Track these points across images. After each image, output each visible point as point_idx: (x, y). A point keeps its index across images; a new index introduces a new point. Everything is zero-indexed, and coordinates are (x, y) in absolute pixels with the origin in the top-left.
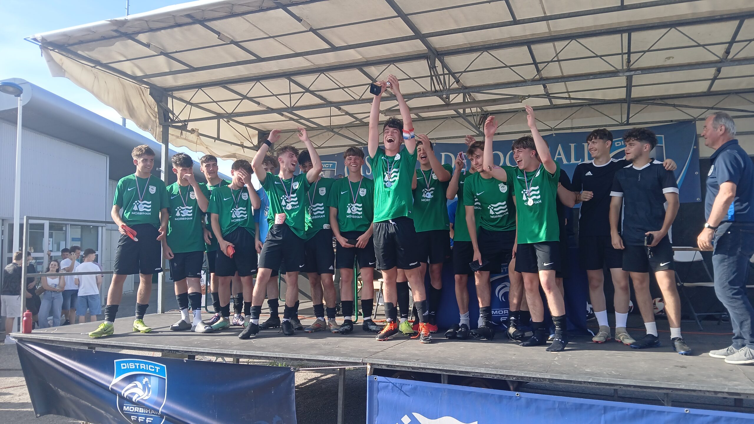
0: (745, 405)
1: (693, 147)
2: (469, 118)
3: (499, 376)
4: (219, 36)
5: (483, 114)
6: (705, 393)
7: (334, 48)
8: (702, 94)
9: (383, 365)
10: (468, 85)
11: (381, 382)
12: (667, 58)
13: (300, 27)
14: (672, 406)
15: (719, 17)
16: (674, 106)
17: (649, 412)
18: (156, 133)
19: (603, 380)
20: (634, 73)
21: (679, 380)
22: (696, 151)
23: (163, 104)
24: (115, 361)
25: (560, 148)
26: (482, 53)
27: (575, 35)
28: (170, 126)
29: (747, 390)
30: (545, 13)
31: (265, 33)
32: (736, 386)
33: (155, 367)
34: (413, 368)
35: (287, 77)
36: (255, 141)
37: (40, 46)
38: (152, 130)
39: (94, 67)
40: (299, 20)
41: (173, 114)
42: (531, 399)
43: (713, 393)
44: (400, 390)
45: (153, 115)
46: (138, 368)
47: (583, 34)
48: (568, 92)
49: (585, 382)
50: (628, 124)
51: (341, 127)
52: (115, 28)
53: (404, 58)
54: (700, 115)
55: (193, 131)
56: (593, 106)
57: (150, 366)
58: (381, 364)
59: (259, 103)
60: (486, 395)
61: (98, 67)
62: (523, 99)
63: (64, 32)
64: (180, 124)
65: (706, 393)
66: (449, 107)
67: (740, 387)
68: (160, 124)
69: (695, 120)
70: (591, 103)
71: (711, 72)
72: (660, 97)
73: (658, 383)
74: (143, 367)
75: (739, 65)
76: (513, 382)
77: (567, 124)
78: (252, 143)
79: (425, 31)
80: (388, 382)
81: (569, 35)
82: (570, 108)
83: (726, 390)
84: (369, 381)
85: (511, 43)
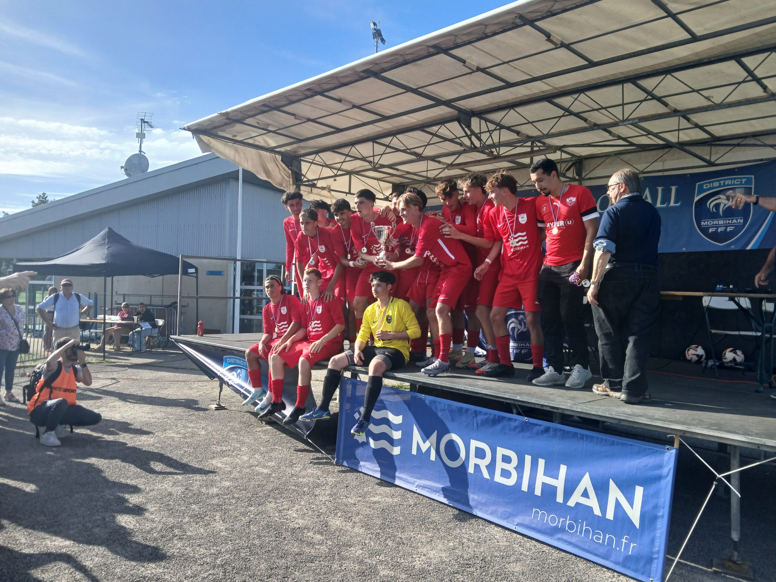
4: (295, 117)
6: (535, 406)
7: (386, 118)
23: (292, 168)
24: (225, 357)
25: (647, 192)
26: (509, 111)
28: (301, 185)
30: (530, 75)
31: (326, 111)
35: (372, 141)
37: (192, 132)
39: (235, 143)
40: (340, 100)
45: (287, 176)
55: (323, 188)
57: (241, 361)
64: (310, 183)
72: (752, 134)
77: (656, 167)
78: (384, 195)
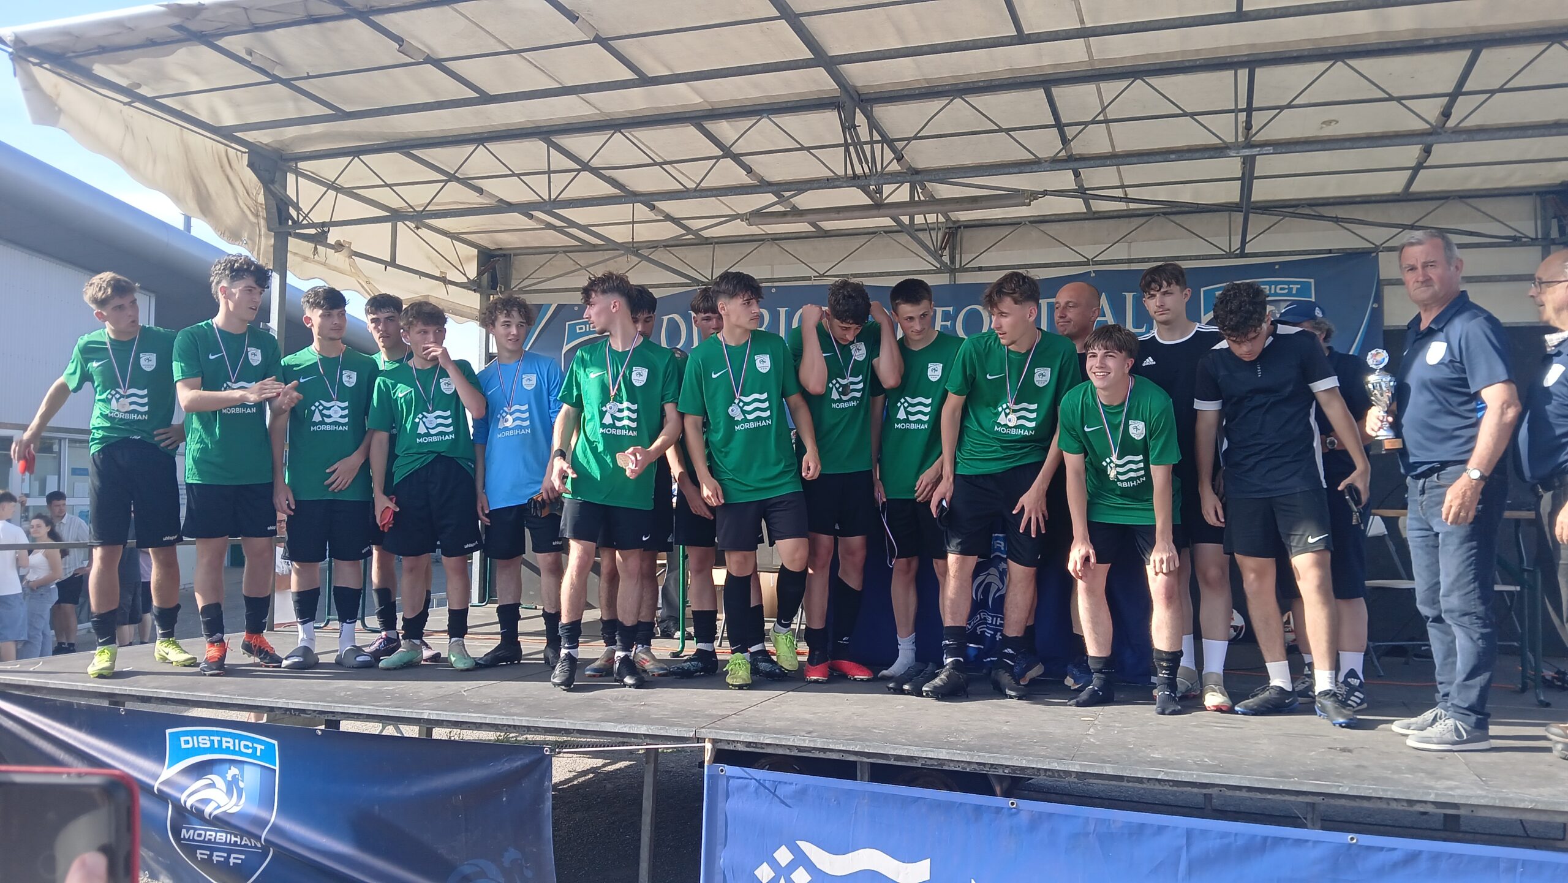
0: (1463, 828)
1: (1372, 305)
2: (920, 235)
3: (976, 766)
4: (400, 46)
5: (950, 228)
6: (1388, 804)
7: (644, 80)
8: (1391, 198)
9: (738, 742)
10: (921, 165)
11: (733, 777)
12: (1324, 123)
13: (574, 32)
14: (1323, 828)
15: (1432, 42)
16: (1336, 220)
17: (1279, 841)
18: (259, 249)
19: (1186, 775)
20: (1259, 151)
21: (1338, 776)
22: (1377, 315)
23: (276, 188)
24: (168, 731)
25: (1104, 301)
26: (952, 100)
27: (1142, 68)
28: (290, 235)
29: (1471, 797)
30: (1082, 21)
31: (500, 41)
32: (1451, 789)
33: (255, 745)
34: (800, 749)
35: (543, 136)
36: (472, 271)
37: (11, 54)
38: (249, 242)
39: (129, 104)
40: (573, 17)
41: (298, 209)
42: (1041, 814)
43: (1405, 804)
44: (772, 795)
45: (251, 211)
46: (216, 746)
47: (1158, 67)
48: (1123, 187)
49: (1149, 779)
50: (1243, 255)
51: (654, 245)
52: (176, 21)
53: (789, 105)
54: (1388, 240)
55: (339, 246)
56: (1172, 217)
57: (243, 743)
58: (733, 741)
59: (480, 191)
60: (950, 806)
61: (137, 104)
62: (1032, 198)
63: (65, 27)
64: (312, 231)
65: (1391, 802)
66: (882, 211)
67: (1459, 792)
68: (269, 229)
69: (1376, 249)
70: (1169, 210)
71: (1411, 153)
72: (1309, 202)
73: (1295, 782)
74: (228, 745)
75: (1469, 141)
76: (1000, 778)
77: (1119, 252)
78: (465, 275)
79: (835, 49)
80: (748, 778)
81: (1130, 70)
82: (1127, 220)
83: (1432, 798)
84: (708, 775)
85: (1010, 81)
